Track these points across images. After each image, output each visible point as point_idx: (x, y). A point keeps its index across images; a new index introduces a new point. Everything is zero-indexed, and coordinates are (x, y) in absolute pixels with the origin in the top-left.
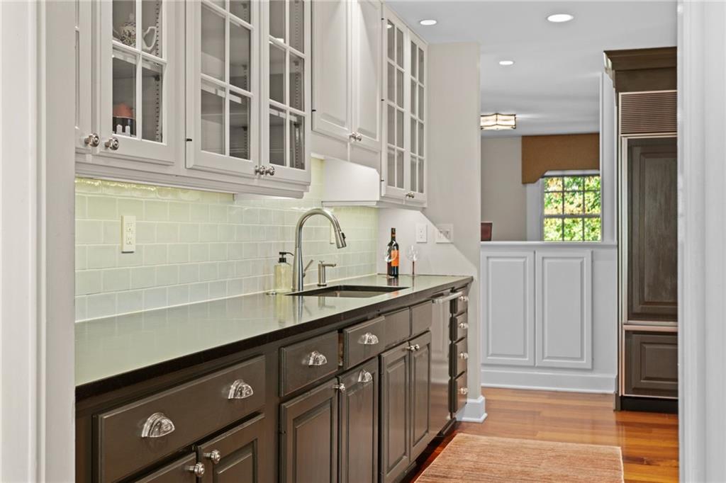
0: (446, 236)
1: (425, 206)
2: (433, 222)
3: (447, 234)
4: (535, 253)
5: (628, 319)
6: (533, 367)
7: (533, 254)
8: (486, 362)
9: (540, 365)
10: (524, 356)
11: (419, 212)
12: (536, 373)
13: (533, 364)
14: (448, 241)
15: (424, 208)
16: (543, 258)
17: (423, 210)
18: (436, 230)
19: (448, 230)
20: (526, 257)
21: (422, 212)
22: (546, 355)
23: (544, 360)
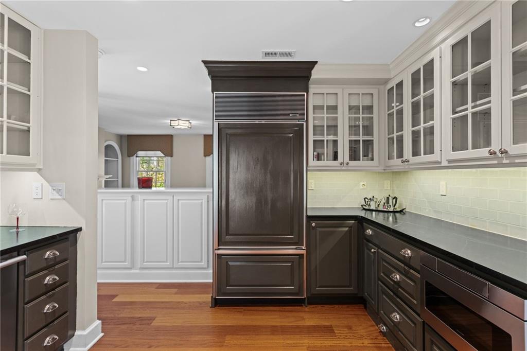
0: (58, 193)
1: (41, 167)
2: (47, 180)
3: (59, 191)
4: (173, 196)
5: (218, 246)
6: (173, 268)
7: (172, 197)
8: (142, 267)
9: (176, 267)
10: (166, 262)
11: (36, 172)
12: (174, 272)
13: (171, 266)
14: (59, 197)
15: (40, 169)
16: (178, 200)
17: (39, 170)
18: (50, 188)
19: (60, 188)
20: (167, 200)
21: (38, 172)
22: (180, 260)
23: (179, 264)
